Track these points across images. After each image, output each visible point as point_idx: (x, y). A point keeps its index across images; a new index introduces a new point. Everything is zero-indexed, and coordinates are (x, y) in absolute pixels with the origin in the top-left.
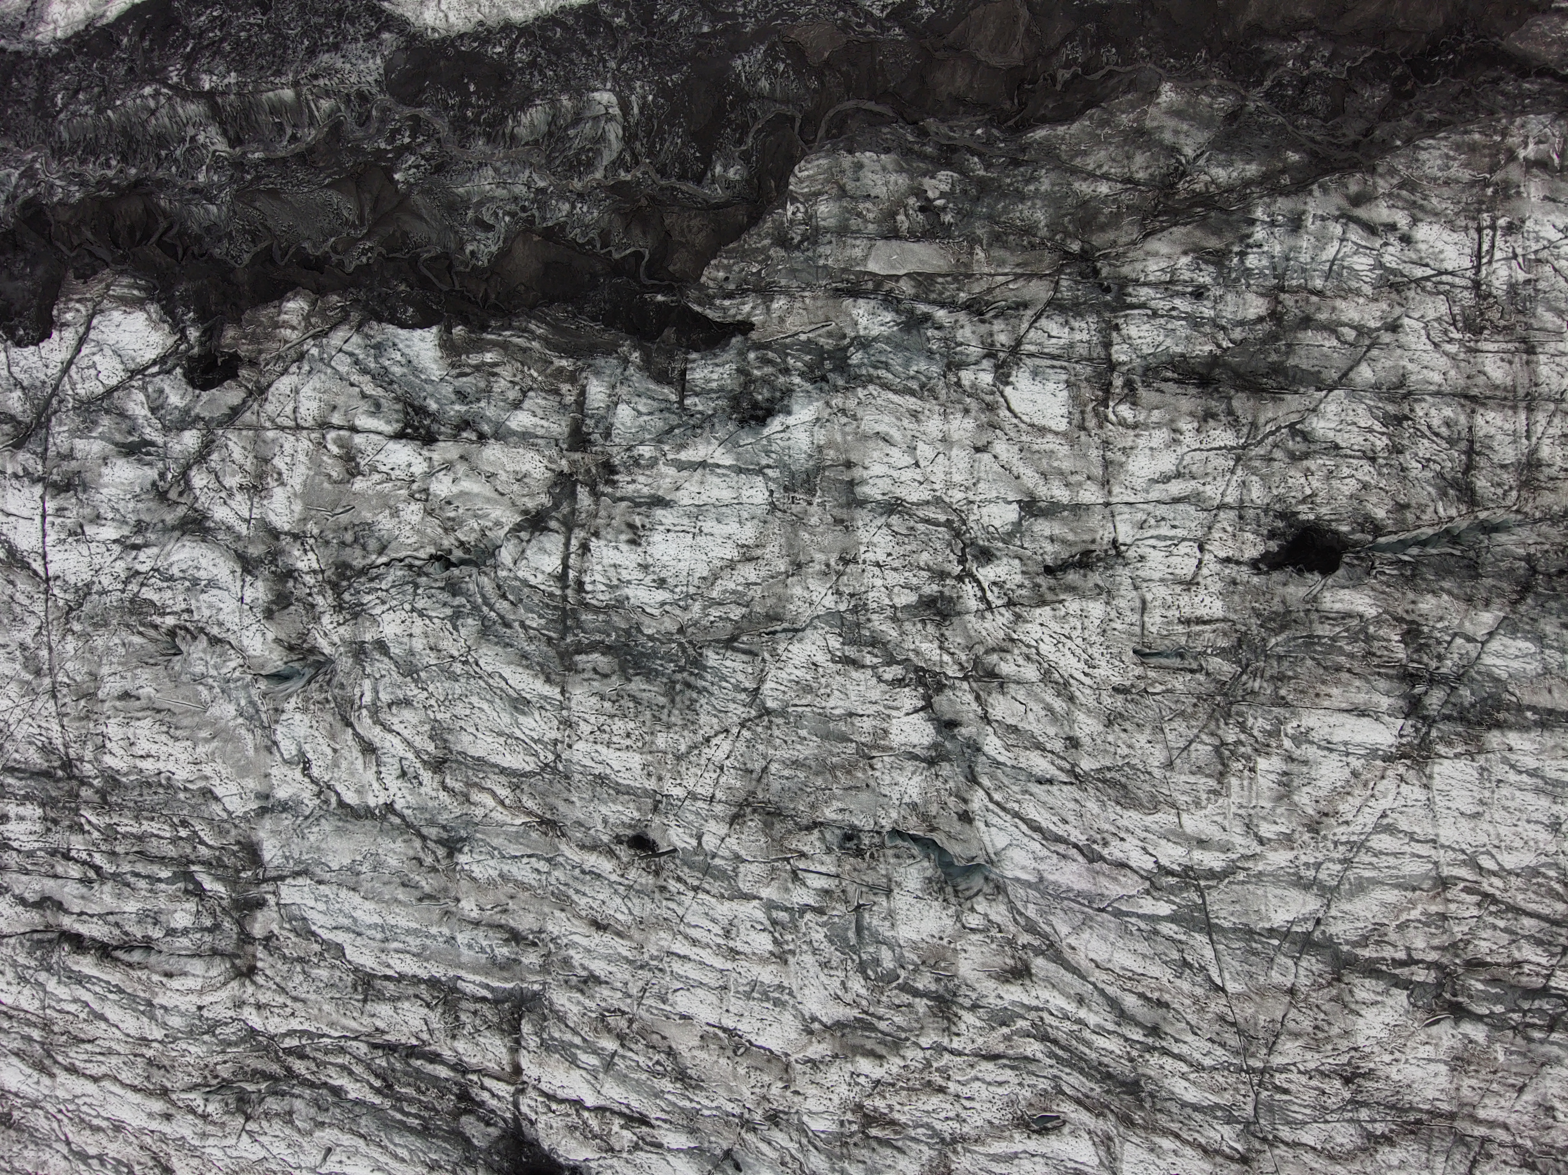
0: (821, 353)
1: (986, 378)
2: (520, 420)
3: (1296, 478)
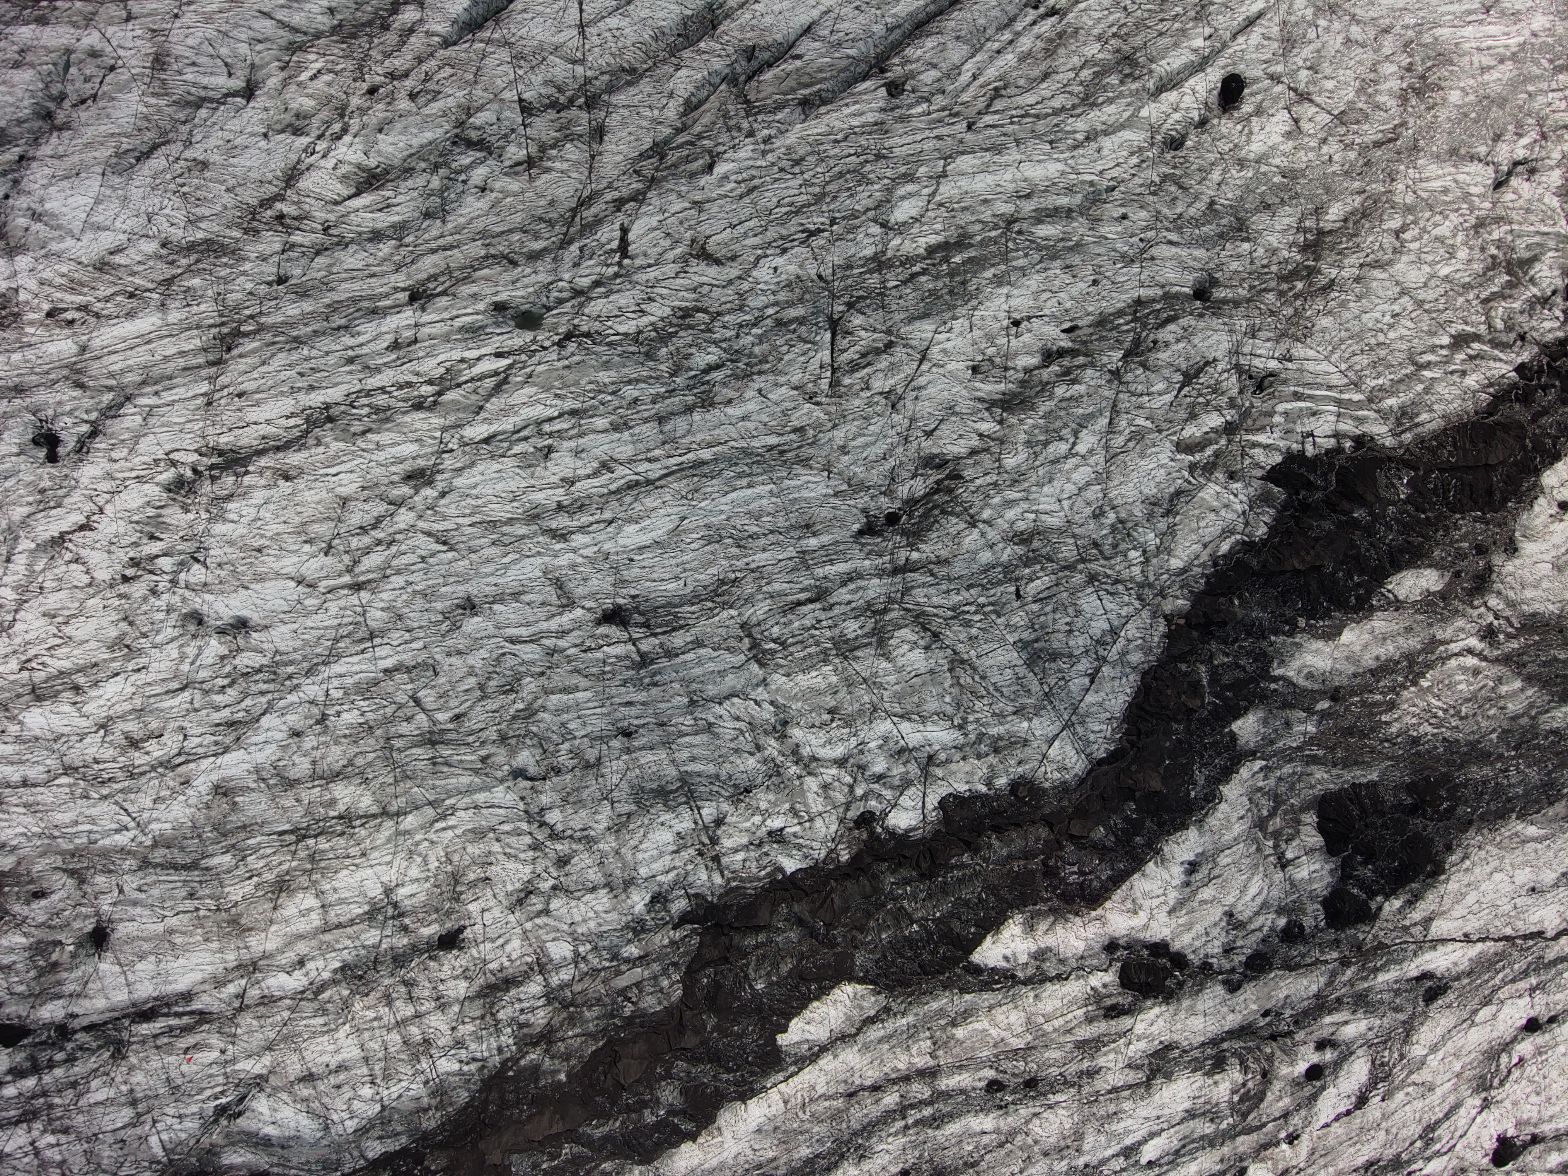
0: (643, 930)
1: (581, 948)
2: (740, 856)
3: (464, 963)
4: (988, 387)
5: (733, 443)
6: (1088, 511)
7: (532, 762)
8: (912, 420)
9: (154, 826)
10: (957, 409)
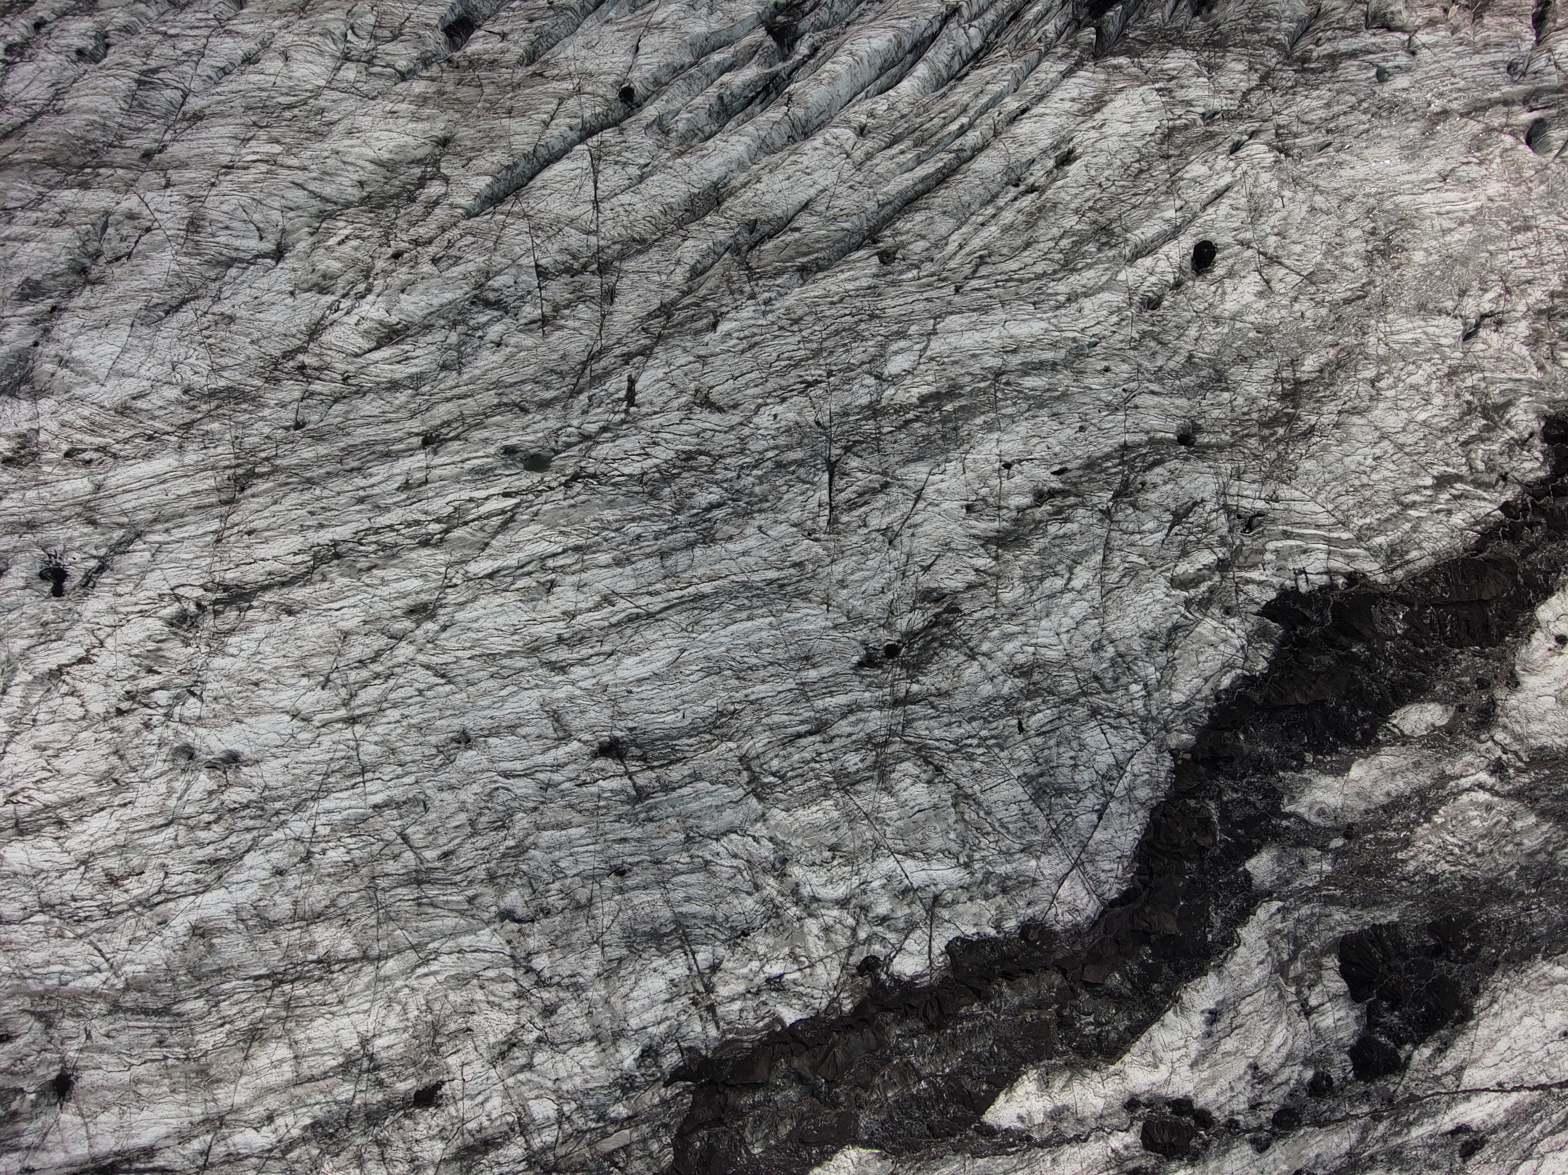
0: (633, 1088)
1: (566, 1108)
2: (737, 1006)
3: (441, 1122)
4: (982, 525)
5: (733, 577)
6: (1087, 645)
7: (520, 902)
8: (909, 555)
9: (128, 968)
10: (953, 545)
